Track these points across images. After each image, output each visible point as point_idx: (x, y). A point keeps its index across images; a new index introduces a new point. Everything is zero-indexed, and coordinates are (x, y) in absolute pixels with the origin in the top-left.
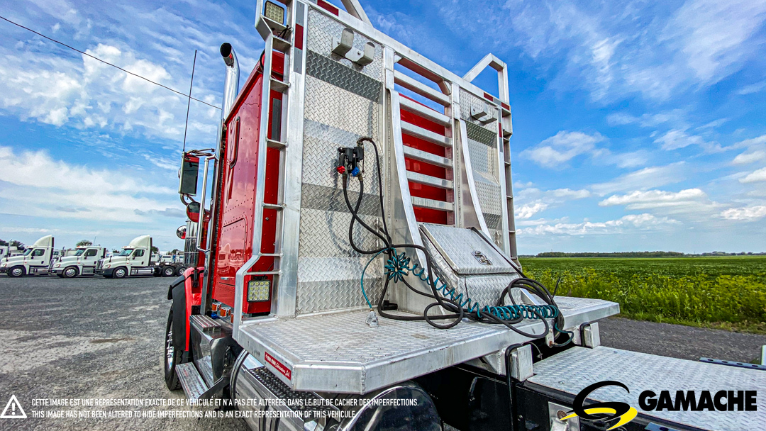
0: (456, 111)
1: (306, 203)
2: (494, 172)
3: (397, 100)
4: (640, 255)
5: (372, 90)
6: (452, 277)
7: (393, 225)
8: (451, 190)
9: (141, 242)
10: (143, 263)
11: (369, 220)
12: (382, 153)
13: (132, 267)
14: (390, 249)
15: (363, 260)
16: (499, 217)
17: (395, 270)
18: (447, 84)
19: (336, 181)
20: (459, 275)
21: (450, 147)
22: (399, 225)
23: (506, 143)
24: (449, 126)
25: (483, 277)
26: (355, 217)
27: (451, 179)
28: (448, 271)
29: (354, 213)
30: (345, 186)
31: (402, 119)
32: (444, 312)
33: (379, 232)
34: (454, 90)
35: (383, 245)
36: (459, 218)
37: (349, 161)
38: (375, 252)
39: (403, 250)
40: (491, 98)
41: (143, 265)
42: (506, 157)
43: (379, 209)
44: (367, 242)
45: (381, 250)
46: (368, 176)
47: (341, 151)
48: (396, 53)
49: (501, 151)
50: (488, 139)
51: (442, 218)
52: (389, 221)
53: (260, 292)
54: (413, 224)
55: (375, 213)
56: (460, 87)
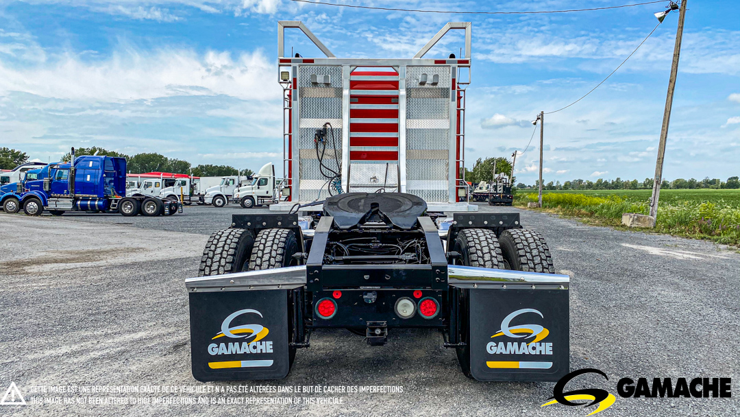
0: (402, 86)
9: (265, 171)
10: (267, 192)
13: (258, 197)
16: (447, 151)
18: (396, 68)
20: (351, 186)
24: (398, 96)
25: (367, 188)
29: (320, 161)
30: (317, 148)
34: (401, 70)
37: (317, 135)
40: (444, 62)
41: (267, 195)
44: (326, 172)
48: (351, 66)
49: (453, 100)
54: (345, 164)
56: (408, 66)
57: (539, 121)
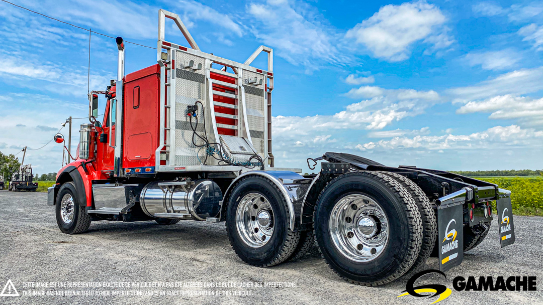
0: (241, 82)
1: (177, 127)
2: (262, 109)
3: (211, 81)
4: (507, 173)
5: (200, 79)
6: (230, 154)
7: (209, 136)
8: (237, 120)
11: (199, 133)
12: (204, 106)
14: (208, 145)
15: (197, 149)
16: (263, 132)
17: (210, 152)
18: (236, 69)
19: (187, 119)
20: (232, 153)
21: (237, 100)
22: (211, 136)
23: (269, 94)
24: (237, 89)
25: (242, 155)
26: (194, 132)
27: (237, 115)
28: (228, 152)
29: (194, 131)
30: (191, 121)
31: (213, 89)
32: (225, 163)
33: (203, 138)
34: (240, 72)
35: (205, 143)
36: (240, 133)
37: (191, 111)
38: (202, 146)
39: (213, 145)
40: (261, 71)
42: (269, 101)
43: (204, 129)
44: (198, 142)
45: (205, 145)
46: (199, 117)
47: (189, 107)
48: (211, 60)
49: (266, 99)
50: (259, 93)
51: (232, 133)
52: (207, 134)
53: (164, 157)
54: (217, 135)
55: (202, 131)
56: (243, 69)
57: (68, 124)
